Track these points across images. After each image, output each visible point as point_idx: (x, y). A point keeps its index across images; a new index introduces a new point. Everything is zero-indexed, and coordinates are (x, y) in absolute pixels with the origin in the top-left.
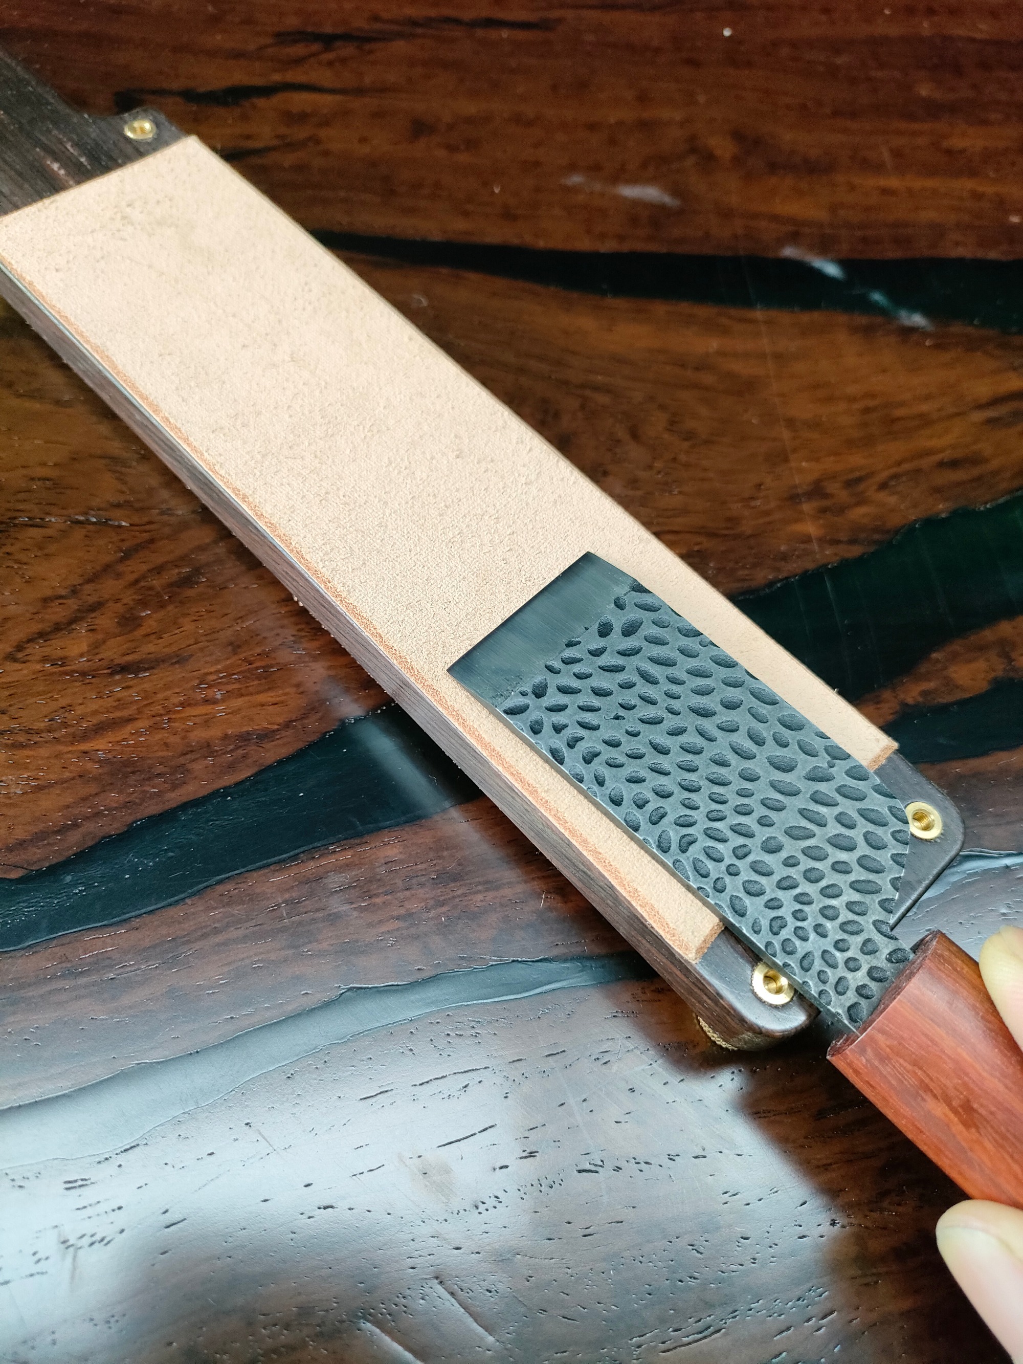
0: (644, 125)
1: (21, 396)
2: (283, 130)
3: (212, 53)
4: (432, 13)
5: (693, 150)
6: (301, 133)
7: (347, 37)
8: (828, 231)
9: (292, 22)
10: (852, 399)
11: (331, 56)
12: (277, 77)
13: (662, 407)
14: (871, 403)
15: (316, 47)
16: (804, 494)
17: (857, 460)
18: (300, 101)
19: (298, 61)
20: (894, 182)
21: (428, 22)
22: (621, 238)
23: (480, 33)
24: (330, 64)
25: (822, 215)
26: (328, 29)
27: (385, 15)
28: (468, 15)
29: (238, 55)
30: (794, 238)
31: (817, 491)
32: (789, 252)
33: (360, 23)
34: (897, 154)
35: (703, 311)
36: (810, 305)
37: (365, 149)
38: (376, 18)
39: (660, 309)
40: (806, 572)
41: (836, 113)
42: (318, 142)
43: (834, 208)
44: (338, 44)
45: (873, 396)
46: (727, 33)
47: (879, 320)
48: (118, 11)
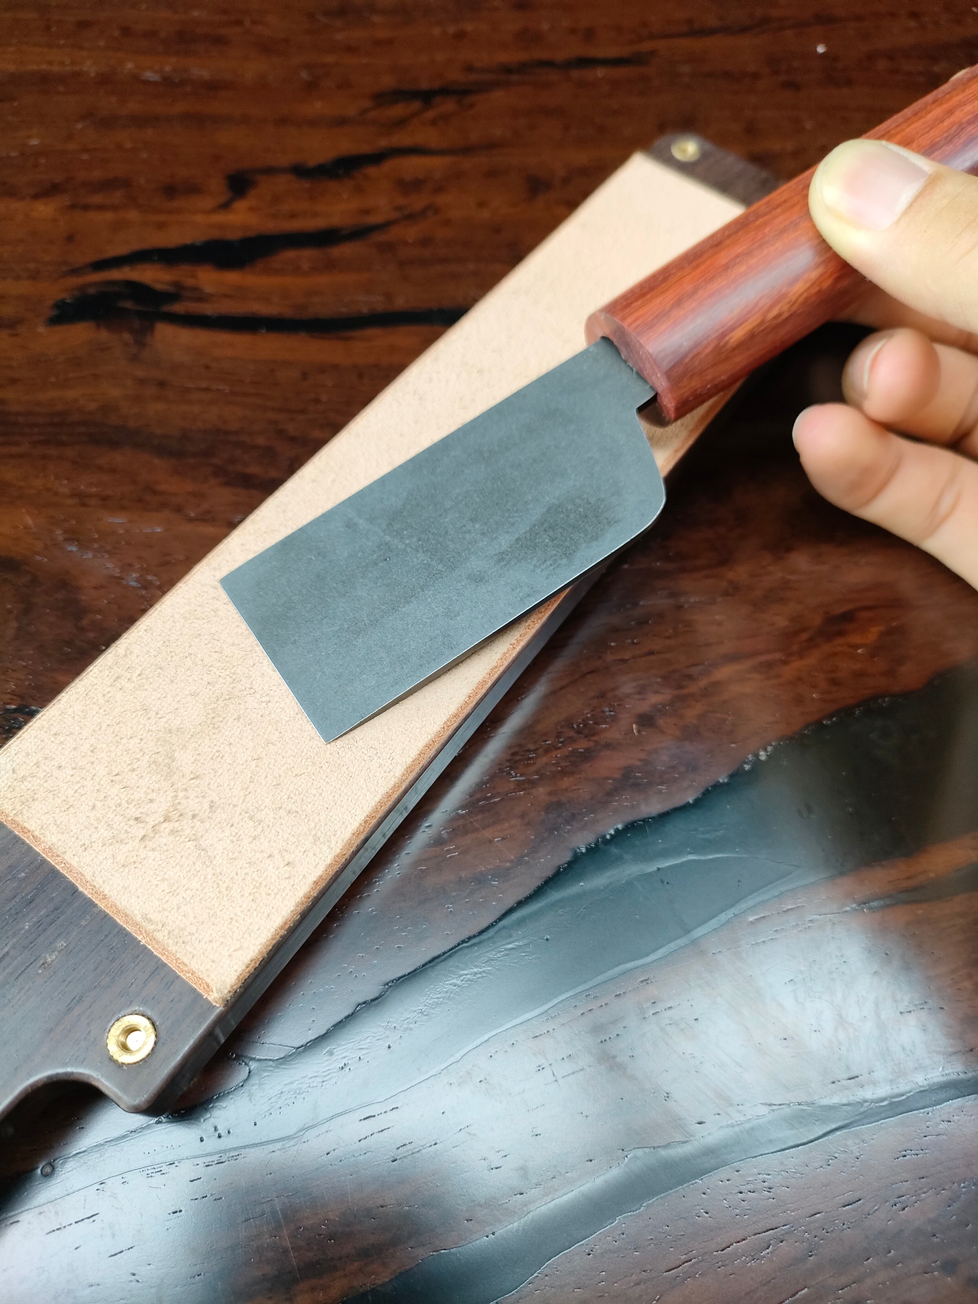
1: (191, 520)
2: (400, 201)
3: (313, 123)
4: (524, 57)
6: (418, 202)
7: (445, 91)
9: (388, 81)
11: (430, 114)
12: (383, 143)
15: (416, 105)
18: (412, 165)
19: (401, 123)
21: (522, 68)
23: (575, 74)
24: (434, 122)
26: (425, 85)
27: (477, 64)
28: (560, 56)
29: (341, 122)
33: (455, 75)
37: (485, 214)
38: (469, 68)
42: (437, 211)
44: (437, 99)
46: (821, 49)
48: (212, 87)
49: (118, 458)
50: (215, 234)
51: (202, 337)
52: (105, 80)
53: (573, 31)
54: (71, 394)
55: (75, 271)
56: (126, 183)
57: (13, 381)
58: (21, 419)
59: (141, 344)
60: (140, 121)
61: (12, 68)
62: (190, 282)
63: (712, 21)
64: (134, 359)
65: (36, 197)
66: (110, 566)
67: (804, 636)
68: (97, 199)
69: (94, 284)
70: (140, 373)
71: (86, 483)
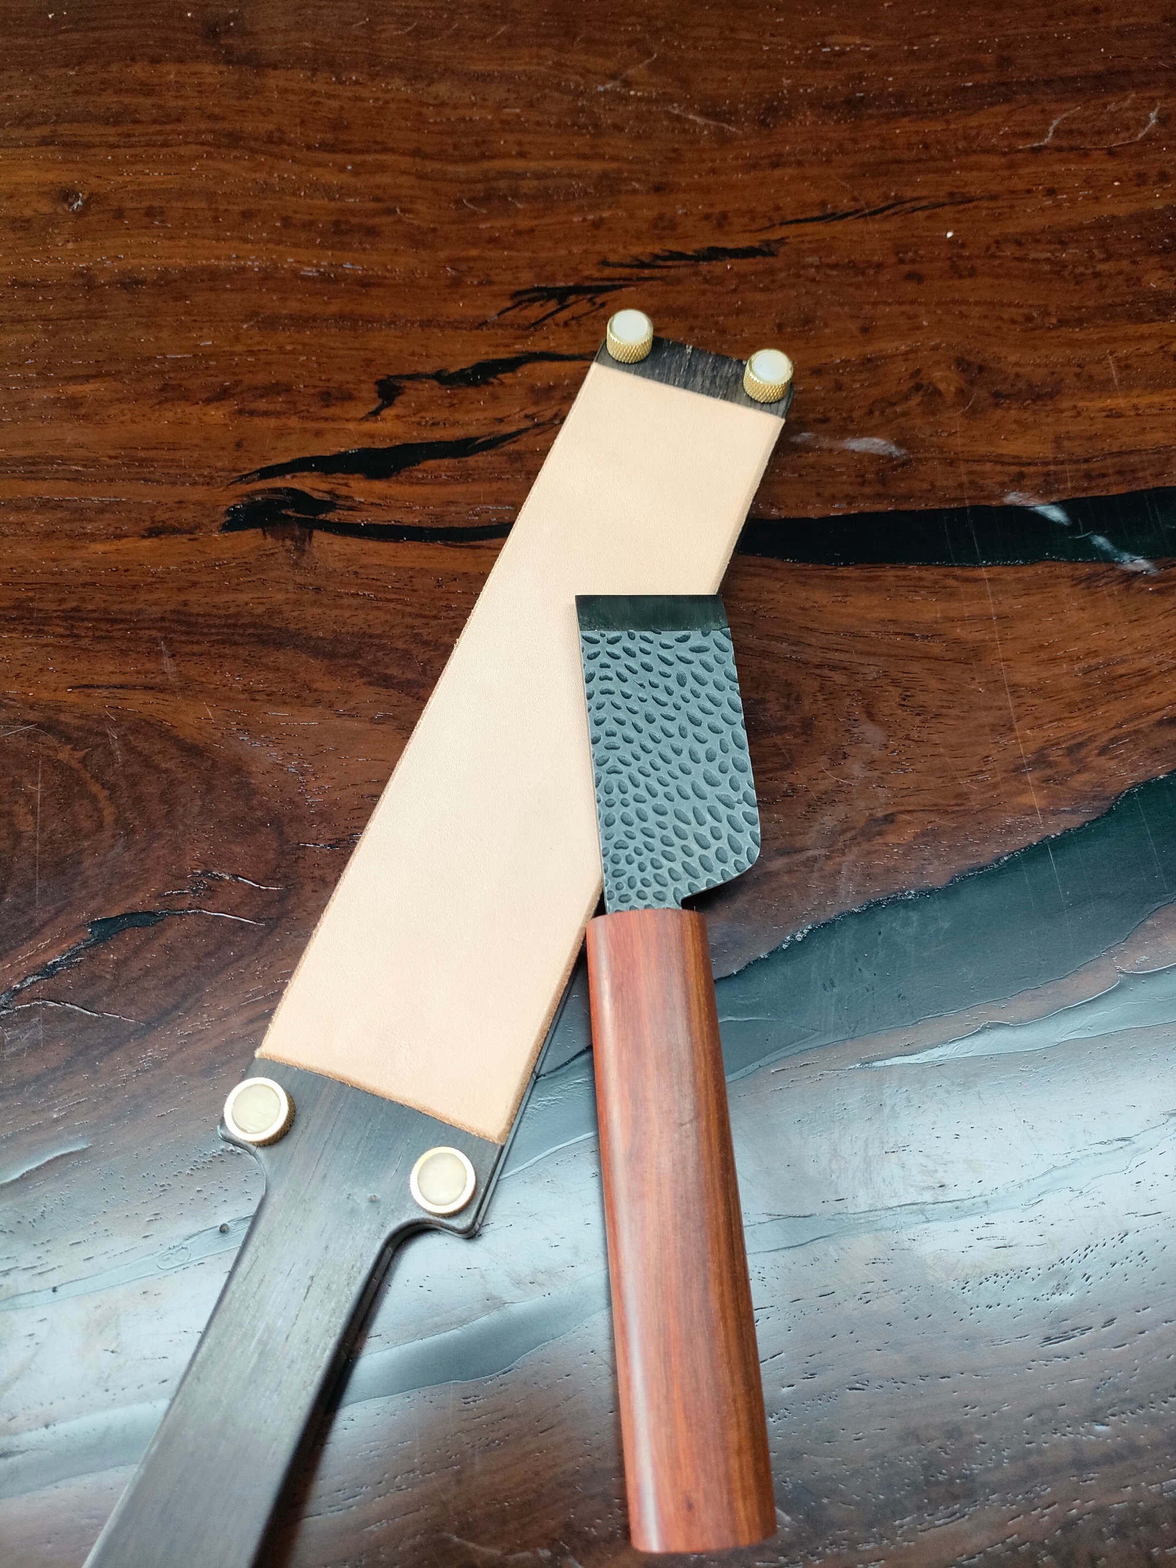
0: (868, 363)
1: (340, 716)
2: (532, 410)
3: (456, 325)
4: (657, 249)
5: (918, 388)
6: (547, 410)
7: (579, 289)
8: (1052, 468)
9: (527, 279)
10: (1073, 659)
11: (565, 315)
12: (519, 347)
13: (895, 682)
14: (1093, 662)
15: (552, 305)
16: (1029, 764)
17: (1078, 724)
18: (543, 372)
19: (536, 325)
20: (1120, 402)
21: (654, 262)
22: (850, 499)
23: (704, 267)
24: (566, 324)
25: (1046, 451)
26: (560, 282)
27: (613, 258)
28: (691, 248)
29: (481, 324)
30: (1018, 481)
31: (1041, 760)
32: (1013, 498)
33: (590, 271)
34: (1124, 366)
35: (930, 574)
36: (1033, 557)
38: (604, 262)
39: (889, 574)
40: (1030, 845)
41: (1062, 322)
43: (1057, 441)
44: (572, 298)
45: (1095, 654)
46: (950, 235)
47: (1102, 567)
48: (366, 283)
49: (281, 658)
50: (367, 443)
51: (352, 545)
52: (267, 276)
53: (707, 217)
54: (243, 598)
55: (243, 479)
56: (288, 389)
57: (194, 584)
58: (201, 620)
59: (302, 552)
60: (302, 321)
61: (184, 263)
62: (343, 491)
63: (845, 204)
64: (296, 565)
65: (208, 401)
66: (274, 755)
67: (849, 835)
68: (262, 405)
69: (262, 491)
70: (299, 579)
71: (257, 680)
